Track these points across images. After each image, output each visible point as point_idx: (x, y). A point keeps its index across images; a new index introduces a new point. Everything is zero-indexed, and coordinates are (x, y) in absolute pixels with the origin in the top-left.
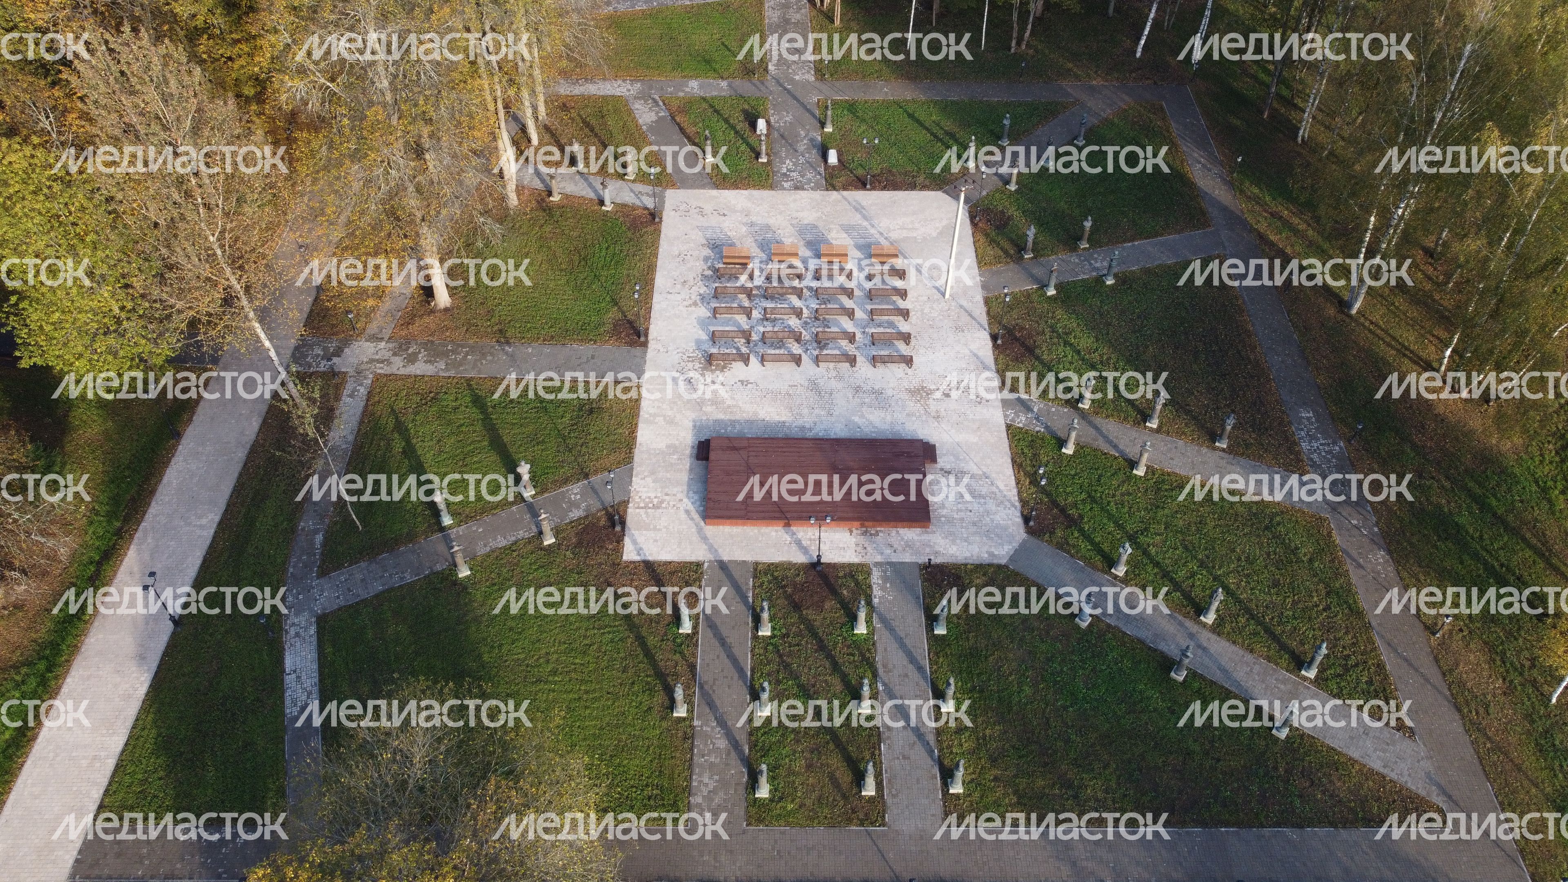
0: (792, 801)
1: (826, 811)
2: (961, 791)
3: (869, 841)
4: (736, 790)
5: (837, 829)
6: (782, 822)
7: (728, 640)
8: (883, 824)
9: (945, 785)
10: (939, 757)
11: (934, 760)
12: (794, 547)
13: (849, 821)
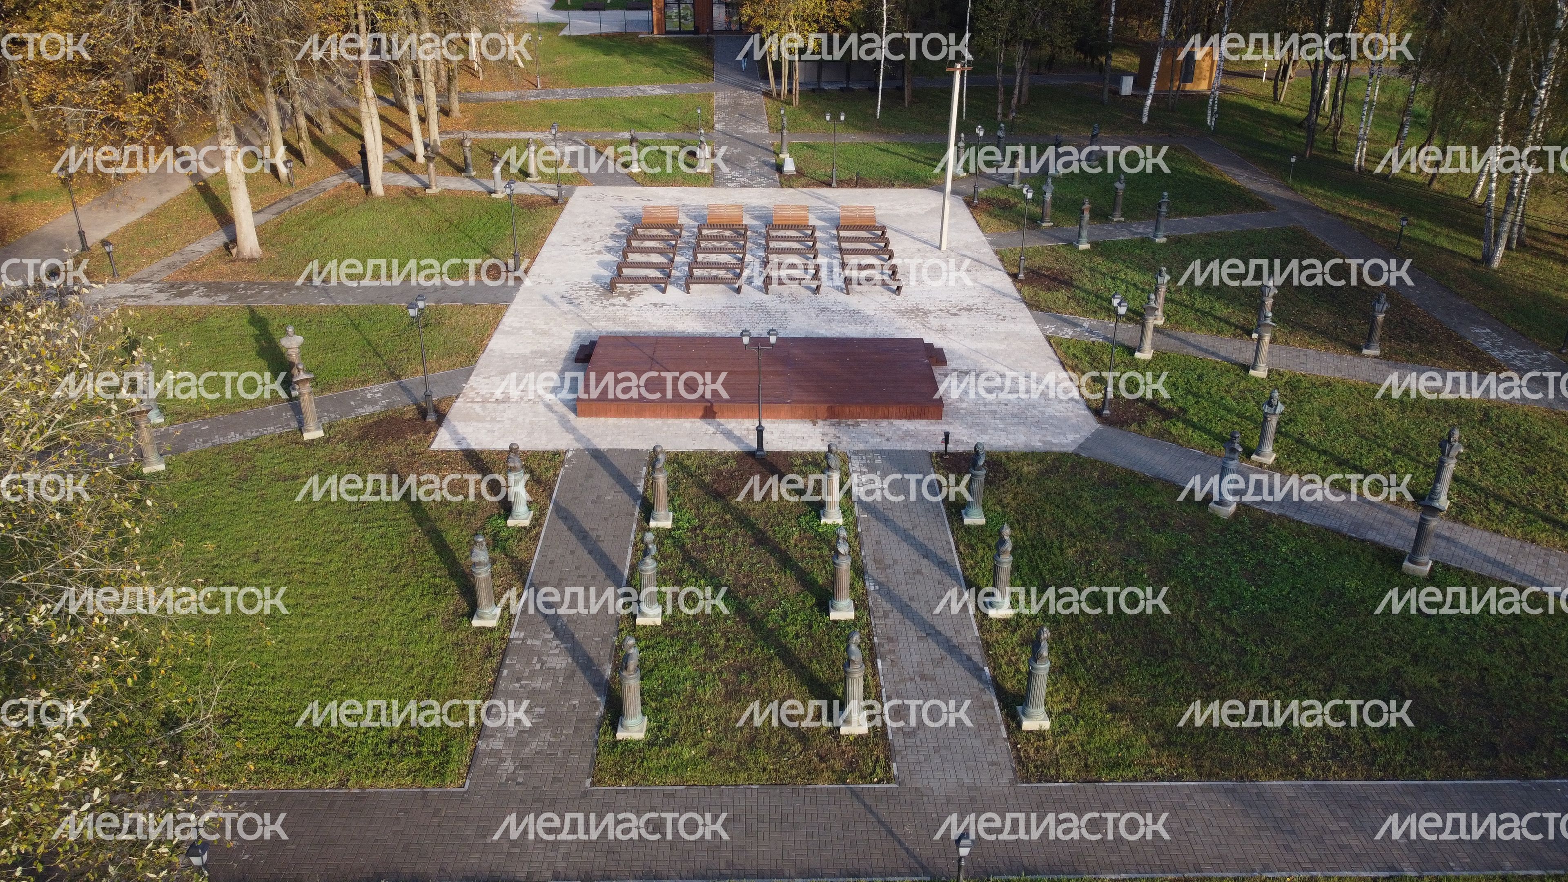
0: (695, 744)
1: (764, 758)
2: (1046, 725)
3: (859, 808)
4: (576, 729)
5: (788, 789)
6: (670, 778)
7: (594, 535)
8: (888, 778)
9: (1013, 718)
10: (994, 678)
11: (985, 682)
12: (720, 437)
13: (813, 774)
